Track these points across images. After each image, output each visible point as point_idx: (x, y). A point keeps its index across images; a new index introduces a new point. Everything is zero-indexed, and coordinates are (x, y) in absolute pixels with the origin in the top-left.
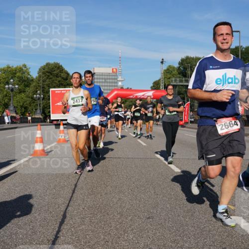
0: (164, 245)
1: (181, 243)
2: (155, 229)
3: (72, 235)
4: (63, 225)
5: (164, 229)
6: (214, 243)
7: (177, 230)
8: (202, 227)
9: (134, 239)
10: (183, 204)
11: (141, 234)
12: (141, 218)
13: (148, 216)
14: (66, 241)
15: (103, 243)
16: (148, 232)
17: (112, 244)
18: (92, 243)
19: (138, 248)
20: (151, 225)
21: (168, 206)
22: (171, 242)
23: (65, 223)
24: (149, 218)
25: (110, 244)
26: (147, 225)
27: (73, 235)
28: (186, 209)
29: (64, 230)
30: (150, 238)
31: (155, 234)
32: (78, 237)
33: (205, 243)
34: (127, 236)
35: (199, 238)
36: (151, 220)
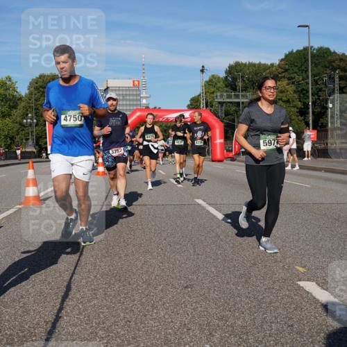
0: (208, 325)
1: (231, 320)
2: (196, 302)
3: (80, 314)
4: (67, 300)
5: (208, 302)
6: (276, 318)
7: (226, 303)
8: (261, 297)
9: (166, 316)
10: (234, 267)
11: (176, 310)
12: (175, 288)
13: (185, 285)
14: (71, 323)
15: (123, 323)
16: (186, 306)
17: (136, 324)
18: (108, 323)
20: (190, 297)
21: (213, 270)
22: (218, 319)
23: (70, 297)
24: (186, 287)
25: (133, 324)
26: (184, 297)
27: (81, 314)
28: (238, 273)
29: (68, 308)
30: (188, 315)
31: (195, 309)
32: (89, 317)
33: (265, 319)
34: (157, 313)
35: (255, 313)
36: (189, 289)
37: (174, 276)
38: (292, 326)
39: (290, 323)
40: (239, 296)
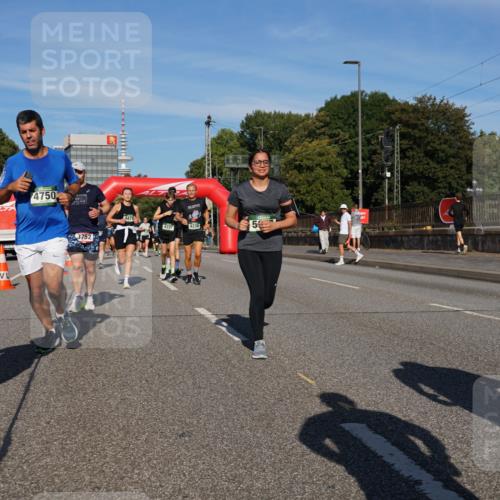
0: (213, 489)
1: (247, 482)
2: (196, 457)
3: (25, 478)
4: (6, 459)
5: (213, 456)
6: (311, 477)
7: (239, 456)
8: (289, 447)
9: (153, 479)
10: (252, 404)
11: (166, 468)
12: (166, 437)
13: (181, 432)
14: (11, 492)
15: (88, 490)
16: (181, 463)
17: (108, 491)
19: (160, 496)
20: (187, 448)
21: (221, 410)
22: (228, 480)
23: (9, 454)
24: (182, 435)
25: (103, 491)
26: (179, 450)
27: (27, 479)
28: (256, 413)
29: (6, 470)
30: (184, 475)
31: (194, 467)
32: (37, 482)
33: (294, 478)
34: (139, 474)
35: (282, 470)
36: (187, 438)
37: (163, 419)
38: (333, 487)
39: (330, 483)
40: (259, 445)
